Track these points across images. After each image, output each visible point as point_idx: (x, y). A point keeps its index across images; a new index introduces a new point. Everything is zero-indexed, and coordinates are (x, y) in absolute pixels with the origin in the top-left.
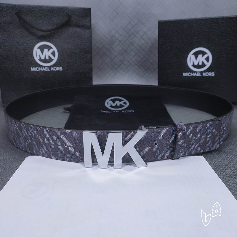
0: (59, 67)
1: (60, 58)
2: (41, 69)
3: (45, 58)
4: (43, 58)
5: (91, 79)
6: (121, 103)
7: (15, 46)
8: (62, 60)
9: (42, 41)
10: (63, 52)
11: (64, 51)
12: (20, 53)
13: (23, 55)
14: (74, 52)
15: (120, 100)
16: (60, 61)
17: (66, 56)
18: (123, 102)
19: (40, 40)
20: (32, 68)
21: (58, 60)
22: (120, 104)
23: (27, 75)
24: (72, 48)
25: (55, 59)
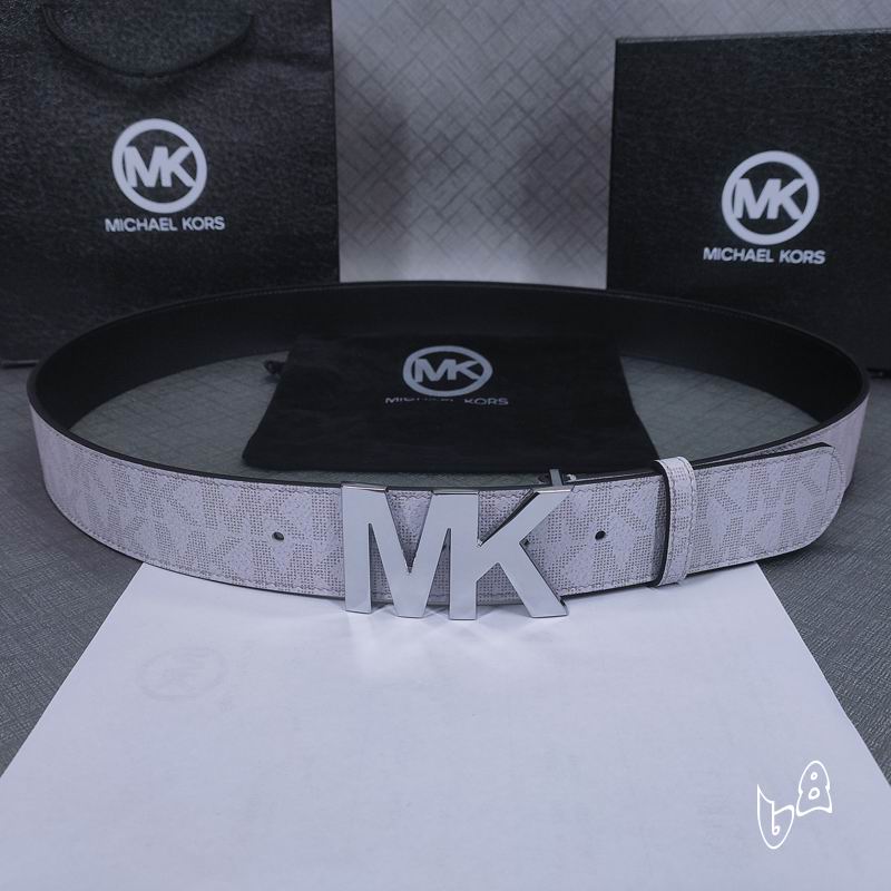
0: (214, 217)
1: (216, 183)
2: (145, 224)
3: (159, 180)
4: (150, 182)
5: (335, 263)
6: (464, 367)
7: (43, 136)
8: (221, 190)
9: (144, 116)
10: (227, 158)
11: (230, 154)
12: (62, 163)
13: (74, 171)
14: (270, 156)
15: (460, 358)
16: (217, 194)
17: (237, 174)
18: (470, 364)
19: (137, 114)
20: (108, 221)
21: (207, 188)
22: (459, 374)
23: (91, 248)
24: (261, 143)
25: (197, 186)
